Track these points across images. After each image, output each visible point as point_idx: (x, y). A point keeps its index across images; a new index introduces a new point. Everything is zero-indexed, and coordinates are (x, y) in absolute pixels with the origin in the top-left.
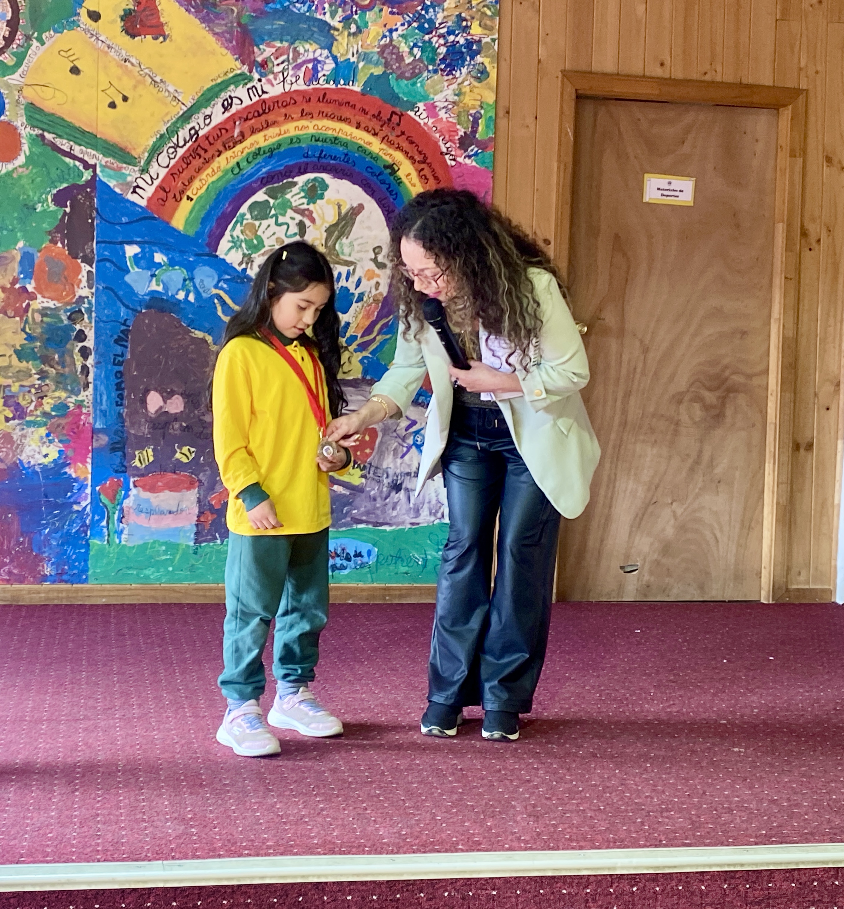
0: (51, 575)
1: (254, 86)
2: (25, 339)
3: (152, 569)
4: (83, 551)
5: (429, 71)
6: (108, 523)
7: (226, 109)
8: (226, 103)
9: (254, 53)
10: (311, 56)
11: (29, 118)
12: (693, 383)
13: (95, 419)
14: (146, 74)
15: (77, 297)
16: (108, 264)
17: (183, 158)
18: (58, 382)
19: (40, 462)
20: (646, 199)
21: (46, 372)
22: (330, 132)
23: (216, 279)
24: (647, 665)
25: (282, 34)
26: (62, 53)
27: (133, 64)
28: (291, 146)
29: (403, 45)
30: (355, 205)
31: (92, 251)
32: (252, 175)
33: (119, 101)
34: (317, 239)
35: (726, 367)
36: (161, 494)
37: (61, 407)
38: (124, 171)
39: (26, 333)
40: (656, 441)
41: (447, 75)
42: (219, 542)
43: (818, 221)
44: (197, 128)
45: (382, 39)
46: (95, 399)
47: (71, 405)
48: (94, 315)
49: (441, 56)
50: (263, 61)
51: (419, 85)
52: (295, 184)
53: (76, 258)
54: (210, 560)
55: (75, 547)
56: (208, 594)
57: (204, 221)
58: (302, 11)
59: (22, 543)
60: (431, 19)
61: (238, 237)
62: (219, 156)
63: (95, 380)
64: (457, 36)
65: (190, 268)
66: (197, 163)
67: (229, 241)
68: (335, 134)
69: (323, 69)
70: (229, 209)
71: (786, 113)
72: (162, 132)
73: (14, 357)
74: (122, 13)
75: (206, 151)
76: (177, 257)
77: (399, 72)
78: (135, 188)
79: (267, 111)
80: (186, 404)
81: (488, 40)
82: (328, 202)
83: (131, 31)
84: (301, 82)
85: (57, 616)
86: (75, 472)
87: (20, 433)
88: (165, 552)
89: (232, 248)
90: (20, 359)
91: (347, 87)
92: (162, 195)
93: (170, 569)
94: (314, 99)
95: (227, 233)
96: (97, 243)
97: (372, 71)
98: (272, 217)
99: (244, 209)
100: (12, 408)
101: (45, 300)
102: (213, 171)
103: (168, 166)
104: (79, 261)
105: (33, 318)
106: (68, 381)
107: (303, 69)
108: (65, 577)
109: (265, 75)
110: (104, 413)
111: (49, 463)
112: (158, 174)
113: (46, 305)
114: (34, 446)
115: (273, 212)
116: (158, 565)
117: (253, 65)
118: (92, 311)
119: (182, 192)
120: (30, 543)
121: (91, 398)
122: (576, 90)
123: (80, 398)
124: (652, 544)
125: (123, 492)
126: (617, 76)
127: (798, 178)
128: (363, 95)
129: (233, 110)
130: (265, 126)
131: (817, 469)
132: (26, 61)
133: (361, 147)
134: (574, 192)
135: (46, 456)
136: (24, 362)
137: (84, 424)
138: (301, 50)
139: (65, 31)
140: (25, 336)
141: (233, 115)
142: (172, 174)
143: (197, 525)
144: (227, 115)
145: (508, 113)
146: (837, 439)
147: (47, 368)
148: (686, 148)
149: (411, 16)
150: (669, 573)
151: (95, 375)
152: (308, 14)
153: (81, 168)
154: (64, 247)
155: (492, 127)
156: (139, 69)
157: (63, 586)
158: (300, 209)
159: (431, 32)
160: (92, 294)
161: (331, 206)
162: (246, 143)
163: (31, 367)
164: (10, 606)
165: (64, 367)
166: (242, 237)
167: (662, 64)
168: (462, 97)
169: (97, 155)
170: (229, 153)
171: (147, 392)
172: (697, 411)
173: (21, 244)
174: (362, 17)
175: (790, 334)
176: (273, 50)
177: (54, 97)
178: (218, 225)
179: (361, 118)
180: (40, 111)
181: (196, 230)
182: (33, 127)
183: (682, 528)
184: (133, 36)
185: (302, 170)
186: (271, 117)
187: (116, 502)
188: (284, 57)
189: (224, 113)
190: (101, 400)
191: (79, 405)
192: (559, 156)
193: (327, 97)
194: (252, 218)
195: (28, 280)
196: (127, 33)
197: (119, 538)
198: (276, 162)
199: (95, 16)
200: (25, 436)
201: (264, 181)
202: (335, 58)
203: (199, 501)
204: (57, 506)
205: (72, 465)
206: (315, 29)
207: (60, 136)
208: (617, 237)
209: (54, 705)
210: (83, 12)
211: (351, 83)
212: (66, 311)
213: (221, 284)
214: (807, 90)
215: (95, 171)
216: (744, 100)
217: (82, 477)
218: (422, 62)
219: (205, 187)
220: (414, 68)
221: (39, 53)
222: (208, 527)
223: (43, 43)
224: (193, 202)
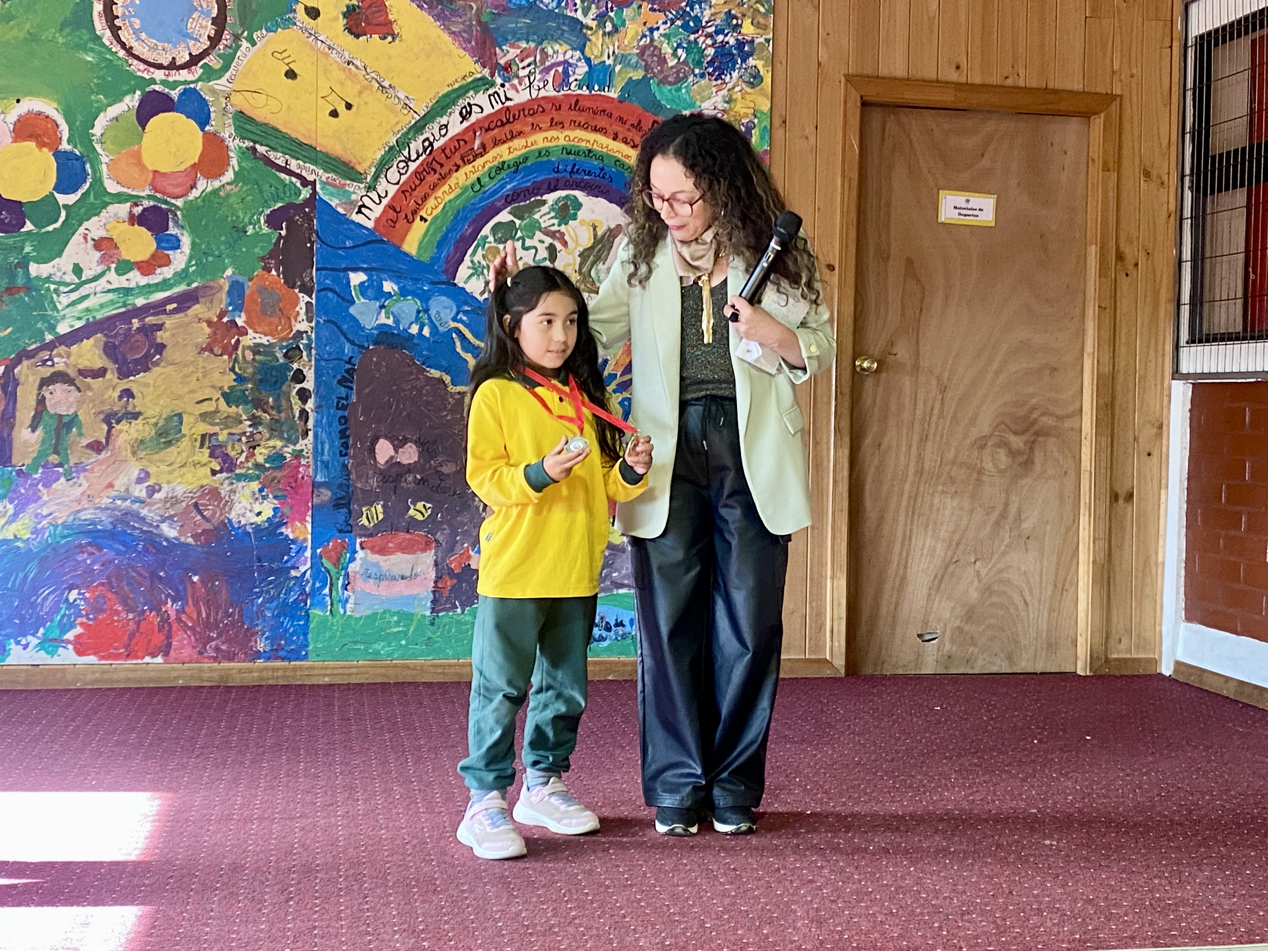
0: (265, 652)
1: (496, 92)
2: (234, 380)
3: (382, 644)
4: (302, 623)
5: (695, 75)
6: (331, 590)
7: (464, 118)
8: (464, 111)
9: (496, 54)
10: (561, 58)
11: (238, 128)
12: (996, 427)
13: (316, 471)
14: (373, 78)
15: (294, 332)
16: (330, 295)
17: (416, 172)
18: (272, 429)
19: (252, 521)
20: (942, 219)
21: (259, 417)
22: (583, 144)
23: (455, 309)
24: (947, 746)
25: (528, 34)
26: (275, 54)
27: (357, 67)
28: (540, 159)
29: (665, 45)
30: (612, 226)
31: (312, 279)
32: (495, 192)
33: (341, 109)
34: (569, 265)
35: (1034, 408)
36: (392, 557)
37: (277, 458)
38: (347, 188)
39: (236, 373)
40: (956, 492)
41: (716, 80)
42: (459, 610)
43: (1135, 243)
44: (431, 139)
45: (641, 39)
46: (315, 448)
47: (288, 455)
48: (313, 352)
49: (709, 59)
50: (506, 63)
51: (684, 91)
52: (544, 202)
53: (293, 287)
54: (449, 632)
55: (293, 618)
56: (446, 671)
57: (440, 245)
58: (550, 7)
59: (231, 615)
60: (696, 16)
61: (479, 263)
62: (457, 171)
63: (314, 427)
64: (726, 35)
65: (425, 298)
66: (432, 178)
67: (469, 268)
68: (590, 147)
69: (574, 73)
70: (469, 232)
71: (1098, 122)
72: (391, 144)
73: (222, 400)
74: (345, 10)
75: (442, 165)
76: (410, 285)
77: (661, 77)
78: (361, 207)
79: (511, 120)
80: (420, 453)
81: (762, 40)
82: (583, 223)
83: (354, 30)
84: (550, 86)
85: (272, 698)
86: (293, 532)
87: (228, 488)
88: (397, 623)
89: (472, 275)
90: (228, 404)
91: (603, 93)
92: (392, 214)
93: (403, 642)
94: (565, 107)
95: (467, 258)
96: (317, 270)
97: (631, 75)
98: (518, 240)
99: (486, 230)
100: (220, 460)
101: (257, 335)
102: (451, 187)
103: (398, 183)
104: (297, 291)
105: (244, 357)
106: (285, 428)
107: (552, 72)
108: (282, 653)
109: (509, 80)
110: (326, 465)
111: (263, 522)
112: (386, 192)
113: (258, 341)
114: (245, 503)
115: (519, 234)
116: (389, 638)
117: (495, 67)
118: (311, 348)
119: (414, 213)
120: (241, 615)
121: (310, 447)
122: (861, 97)
123: (298, 447)
124: (954, 608)
125: (348, 555)
126: (907, 81)
127: (1112, 195)
128: (621, 102)
129: (473, 118)
130: (509, 137)
131: (1138, 523)
132: (234, 64)
133: (618, 161)
134: (861, 211)
135: (259, 514)
136: (234, 407)
137: (303, 478)
138: (550, 52)
139: (279, 30)
140: (234, 377)
141: (473, 124)
142: (403, 192)
143: (434, 592)
144: (466, 124)
145: (785, 122)
146: (1160, 488)
147: (260, 413)
148: (985, 163)
149: (674, 13)
150: (973, 643)
151: (316, 421)
152: (557, 11)
153: (298, 184)
154: (279, 276)
155: (767, 138)
156: (365, 73)
157: (279, 664)
158: (550, 231)
159: (698, 32)
160: (312, 328)
161: (585, 228)
162: (488, 157)
163: (241, 412)
164: (218, 687)
165: (279, 412)
166: (484, 263)
167: (958, 68)
168: (733, 105)
169: (317, 170)
170: (469, 168)
171: (375, 440)
172: (1003, 458)
173: (229, 272)
174: (619, 15)
175: (1106, 370)
176: (518, 51)
177: (267, 105)
178: (456, 249)
179: (617, 127)
180: (251, 120)
181: (431, 255)
182: (243, 138)
183: (988, 590)
184: (357, 36)
185: (552, 187)
186: (517, 127)
187: (341, 567)
188: (532, 59)
189: (461, 122)
190: (323, 450)
191: (298, 455)
192: (843, 171)
193: (580, 103)
194: (495, 240)
195: (237, 312)
196: (351, 32)
197: (344, 607)
198: (522, 178)
199: (313, 13)
200: (235, 492)
201: (509, 200)
202: (588, 61)
203: (436, 564)
204: (271, 572)
205: (289, 525)
206: (565, 28)
207: (274, 149)
208: (909, 262)
209: (266, 802)
210: (300, 9)
211: (606, 89)
212: (281, 348)
213: (460, 316)
214: (1121, 96)
215: (314, 189)
216: (1050, 107)
217: (301, 538)
218: (687, 65)
219: (441, 206)
220: (678, 72)
221: (250, 55)
222: (446, 593)
223: (254, 44)
224: (427, 223)
